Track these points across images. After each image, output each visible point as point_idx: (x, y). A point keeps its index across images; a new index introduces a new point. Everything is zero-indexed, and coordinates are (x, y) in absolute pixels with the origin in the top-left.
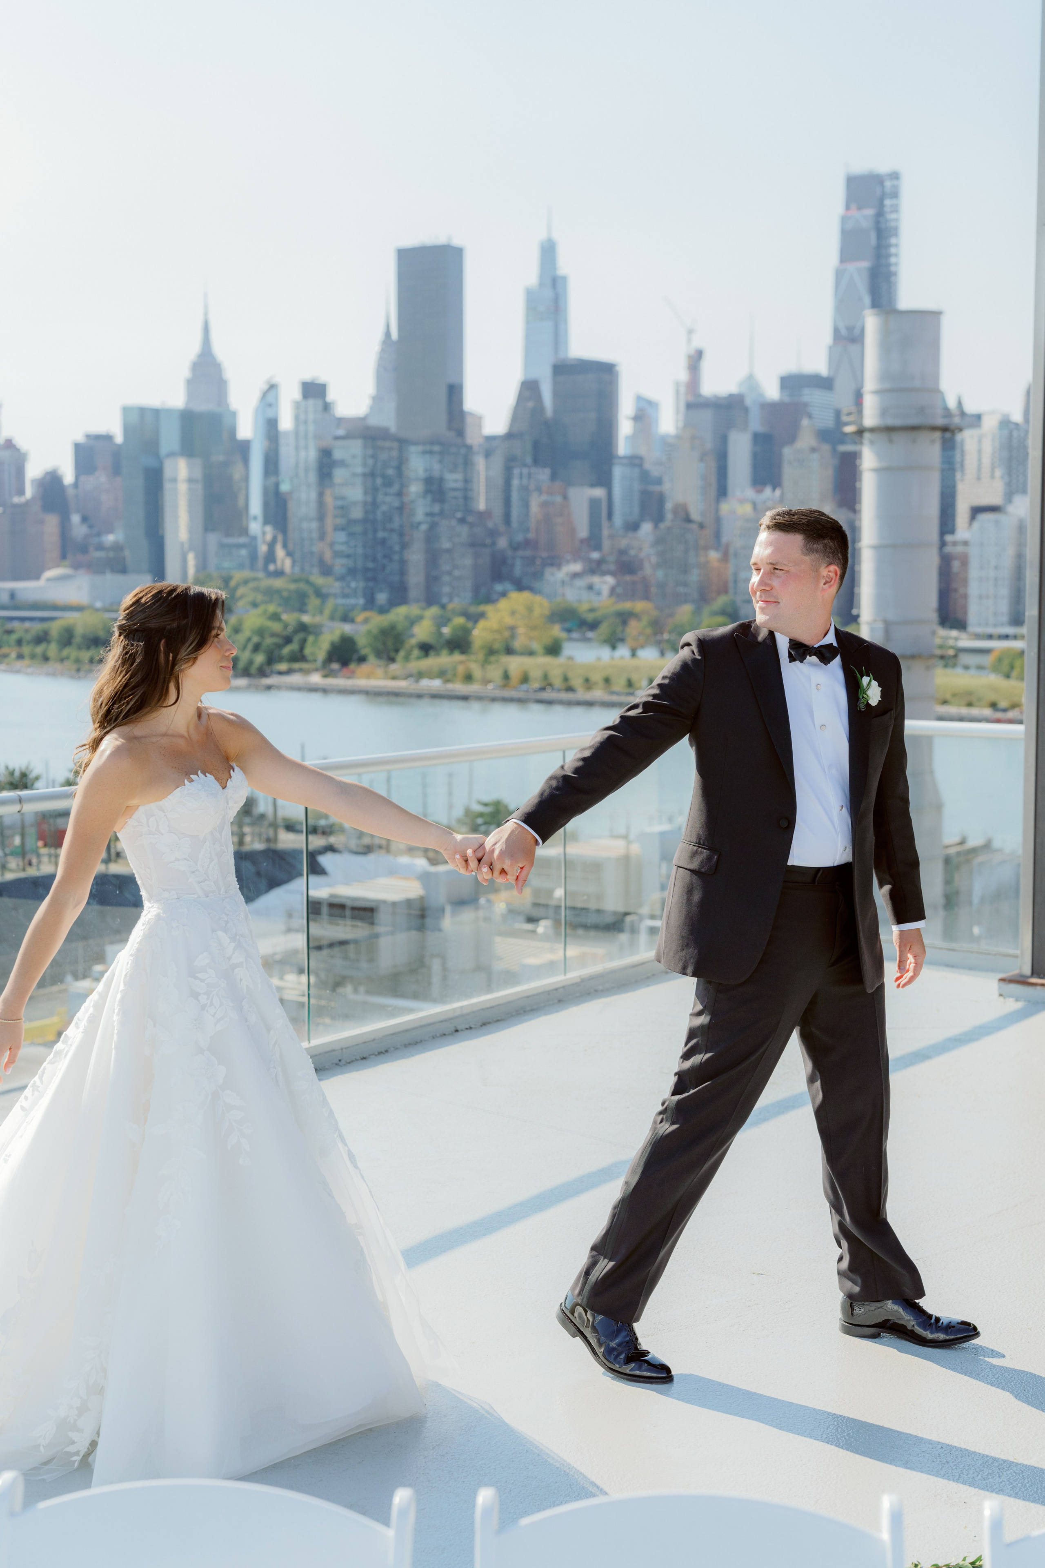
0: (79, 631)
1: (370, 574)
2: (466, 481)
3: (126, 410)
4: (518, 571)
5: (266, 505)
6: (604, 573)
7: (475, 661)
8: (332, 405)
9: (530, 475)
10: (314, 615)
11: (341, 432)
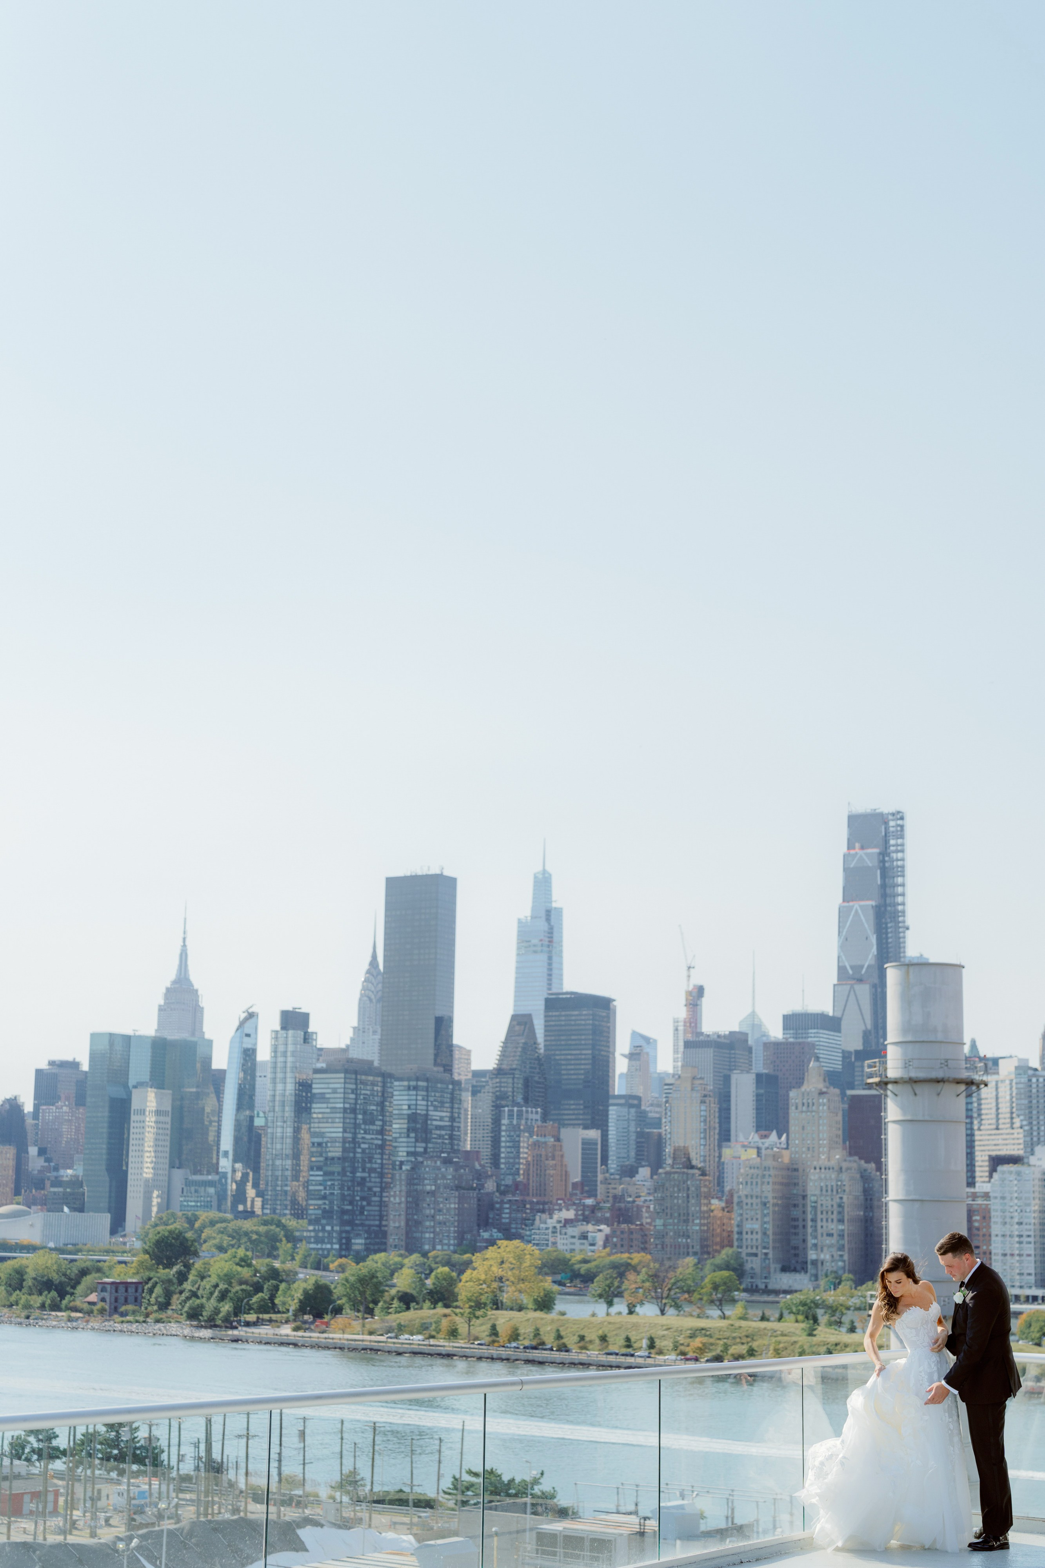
0: (31, 1273)
1: (346, 1217)
2: (452, 1119)
3: (94, 1036)
4: (505, 1217)
5: (237, 1140)
6: (598, 1222)
7: (462, 1315)
8: (313, 1036)
9: (520, 1115)
10: (283, 1262)
11: (321, 1065)
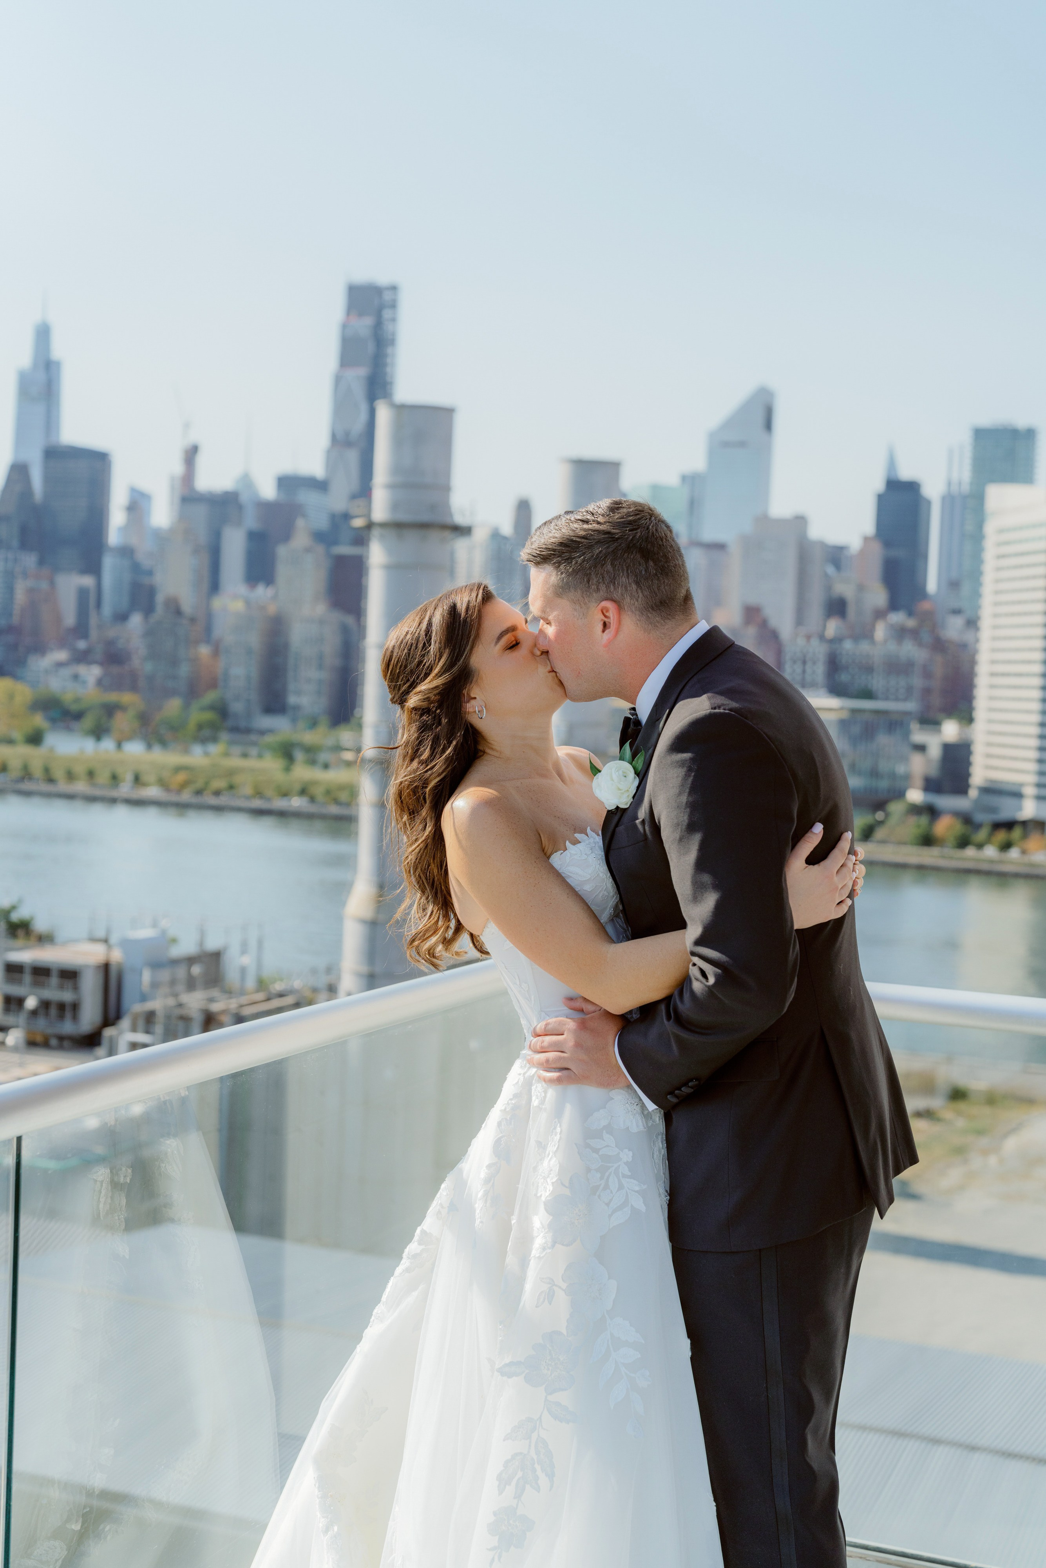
9: (15, 560)
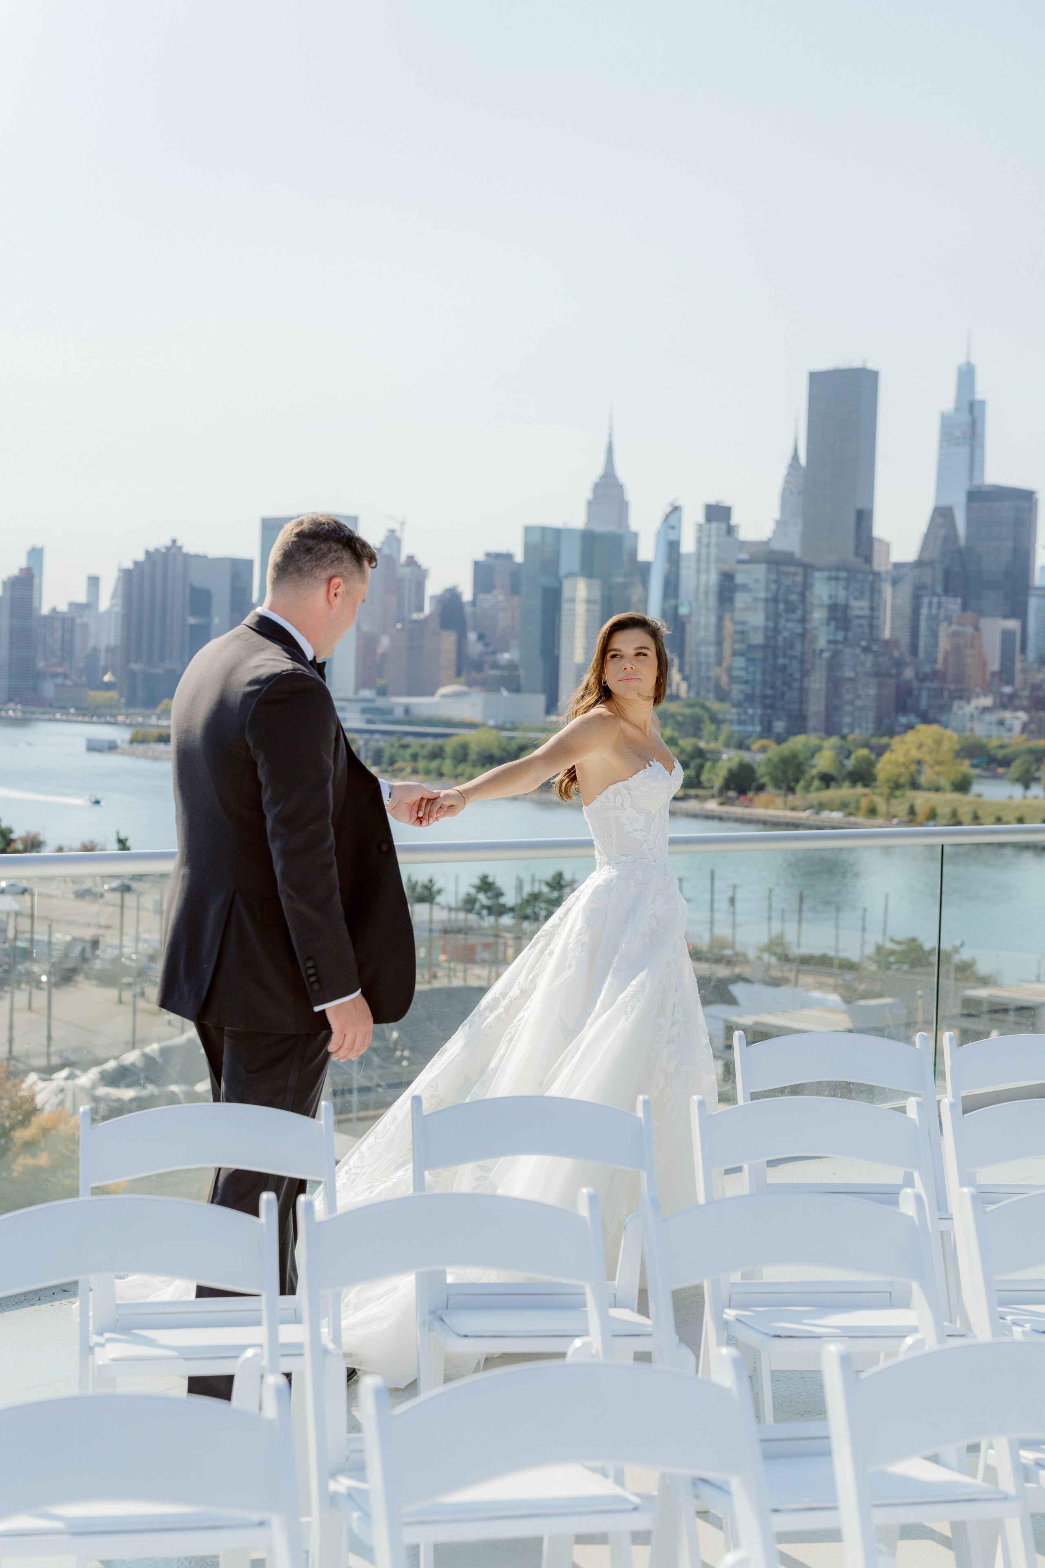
0: (474, 749)
1: (768, 701)
2: (872, 609)
3: (528, 530)
4: (923, 703)
6: (1016, 709)
7: (881, 795)
8: (736, 529)
9: (939, 605)
10: (708, 742)
11: (744, 556)
